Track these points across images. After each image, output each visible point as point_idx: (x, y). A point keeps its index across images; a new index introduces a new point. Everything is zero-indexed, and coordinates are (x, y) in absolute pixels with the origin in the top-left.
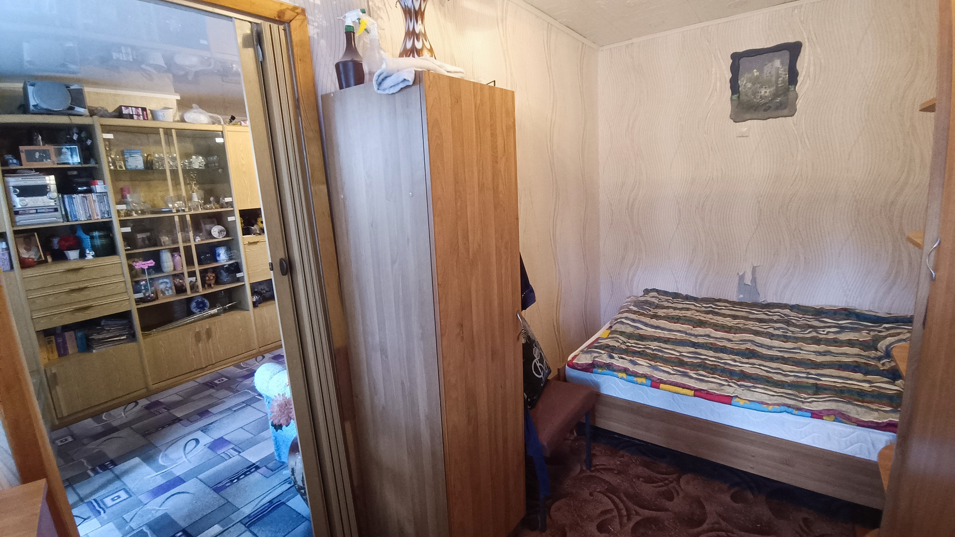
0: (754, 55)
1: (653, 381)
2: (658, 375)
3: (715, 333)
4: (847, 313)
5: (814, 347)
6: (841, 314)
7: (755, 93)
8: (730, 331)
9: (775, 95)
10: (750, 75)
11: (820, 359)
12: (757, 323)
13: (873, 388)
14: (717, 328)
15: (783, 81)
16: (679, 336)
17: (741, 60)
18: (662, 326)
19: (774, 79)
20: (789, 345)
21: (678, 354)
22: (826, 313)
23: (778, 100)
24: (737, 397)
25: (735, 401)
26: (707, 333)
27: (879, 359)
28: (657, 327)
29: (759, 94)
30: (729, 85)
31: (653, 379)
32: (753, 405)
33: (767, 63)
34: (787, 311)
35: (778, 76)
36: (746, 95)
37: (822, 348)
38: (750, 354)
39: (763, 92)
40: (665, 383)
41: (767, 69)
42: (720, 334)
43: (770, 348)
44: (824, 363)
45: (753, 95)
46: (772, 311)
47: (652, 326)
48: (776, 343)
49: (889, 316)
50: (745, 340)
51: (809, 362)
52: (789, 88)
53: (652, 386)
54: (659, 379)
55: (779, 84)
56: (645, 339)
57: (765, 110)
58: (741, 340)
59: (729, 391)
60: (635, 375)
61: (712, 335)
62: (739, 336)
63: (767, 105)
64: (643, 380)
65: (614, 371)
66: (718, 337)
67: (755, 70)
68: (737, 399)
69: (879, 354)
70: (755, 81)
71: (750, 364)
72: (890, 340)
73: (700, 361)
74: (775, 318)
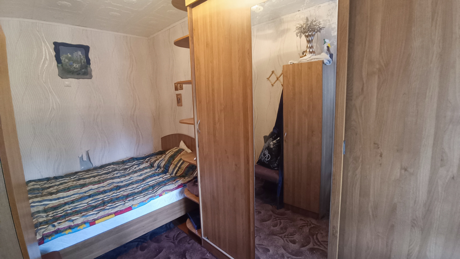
0: (67, 46)
1: (90, 223)
2: (91, 218)
3: (94, 187)
4: (132, 159)
5: (136, 175)
6: (131, 160)
7: (71, 65)
8: (100, 182)
9: (82, 68)
10: (66, 56)
11: (141, 178)
12: (106, 175)
13: (165, 179)
14: (93, 184)
15: (84, 62)
16: (76, 196)
17: (60, 46)
18: (62, 196)
19: (79, 60)
20: (127, 178)
21: (87, 204)
22: (126, 162)
23: (83, 71)
24: (133, 205)
25: (133, 207)
26: (90, 188)
27: (156, 169)
28: (59, 199)
29: (73, 66)
30: (54, 58)
31: (89, 222)
32: (141, 204)
33: (74, 52)
34: (112, 166)
35: (81, 59)
36: (66, 65)
37: (139, 174)
38: (118, 188)
39: (75, 66)
40: (97, 219)
41: (75, 54)
42: (96, 186)
43: (122, 182)
44: (144, 178)
45: (70, 66)
46: (106, 168)
47: (55, 199)
48: (122, 179)
49: (145, 156)
50: (110, 184)
51: (139, 180)
52: (87, 66)
53: (91, 225)
54: (93, 220)
55: (82, 63)
56: (58, 207)
57: (78, 74)
58: (108, 184)
59: (128, 205)
60: (78, 225)
61: (93, 188)
62: (105, 183)
63: (78, 72)
64: (84, 226)
65: (62, 232)
66: (96, 188)
67: (69, 54)
68: (133, 206)
69: (155, 168)
70: (70, 59)
71: (122, 191)
72: (157, 162)
73: (101, 201)
74: (111, 170)
